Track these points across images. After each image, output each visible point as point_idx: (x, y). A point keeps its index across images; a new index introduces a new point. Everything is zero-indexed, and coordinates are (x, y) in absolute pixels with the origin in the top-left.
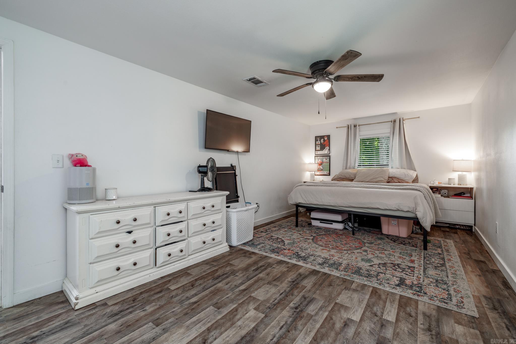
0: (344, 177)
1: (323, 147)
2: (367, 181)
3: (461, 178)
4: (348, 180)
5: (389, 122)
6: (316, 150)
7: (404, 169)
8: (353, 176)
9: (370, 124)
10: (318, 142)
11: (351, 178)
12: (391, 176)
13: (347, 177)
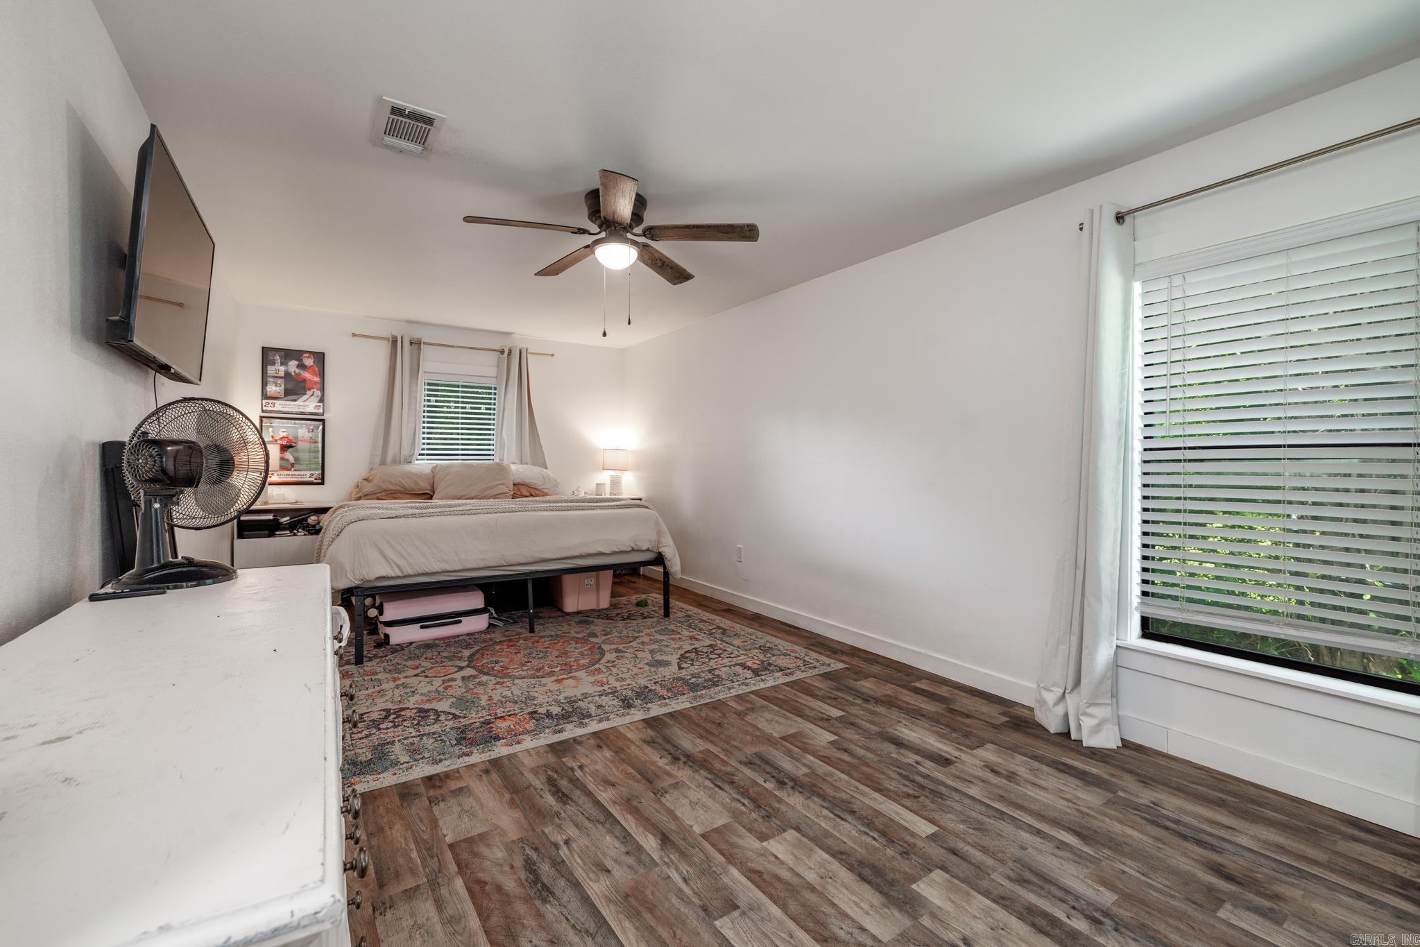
0: (400, 488)
1: (294, 388)
2: (472, 495)
3: (615, 483)
4: (408, 496)
5: (495, 352)
6: (265, 396)
7: (527, 464)
8: (426, 486)
9: (453, 346)
10: (278, 369)
11: (419, 490)
12: (516, 482)
13: (409, 488)
